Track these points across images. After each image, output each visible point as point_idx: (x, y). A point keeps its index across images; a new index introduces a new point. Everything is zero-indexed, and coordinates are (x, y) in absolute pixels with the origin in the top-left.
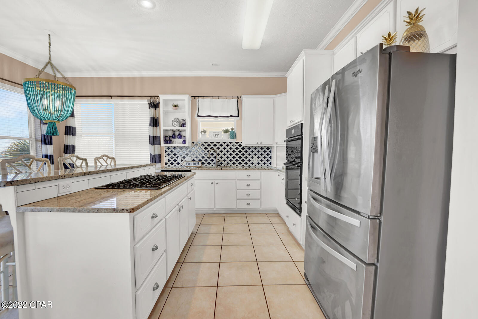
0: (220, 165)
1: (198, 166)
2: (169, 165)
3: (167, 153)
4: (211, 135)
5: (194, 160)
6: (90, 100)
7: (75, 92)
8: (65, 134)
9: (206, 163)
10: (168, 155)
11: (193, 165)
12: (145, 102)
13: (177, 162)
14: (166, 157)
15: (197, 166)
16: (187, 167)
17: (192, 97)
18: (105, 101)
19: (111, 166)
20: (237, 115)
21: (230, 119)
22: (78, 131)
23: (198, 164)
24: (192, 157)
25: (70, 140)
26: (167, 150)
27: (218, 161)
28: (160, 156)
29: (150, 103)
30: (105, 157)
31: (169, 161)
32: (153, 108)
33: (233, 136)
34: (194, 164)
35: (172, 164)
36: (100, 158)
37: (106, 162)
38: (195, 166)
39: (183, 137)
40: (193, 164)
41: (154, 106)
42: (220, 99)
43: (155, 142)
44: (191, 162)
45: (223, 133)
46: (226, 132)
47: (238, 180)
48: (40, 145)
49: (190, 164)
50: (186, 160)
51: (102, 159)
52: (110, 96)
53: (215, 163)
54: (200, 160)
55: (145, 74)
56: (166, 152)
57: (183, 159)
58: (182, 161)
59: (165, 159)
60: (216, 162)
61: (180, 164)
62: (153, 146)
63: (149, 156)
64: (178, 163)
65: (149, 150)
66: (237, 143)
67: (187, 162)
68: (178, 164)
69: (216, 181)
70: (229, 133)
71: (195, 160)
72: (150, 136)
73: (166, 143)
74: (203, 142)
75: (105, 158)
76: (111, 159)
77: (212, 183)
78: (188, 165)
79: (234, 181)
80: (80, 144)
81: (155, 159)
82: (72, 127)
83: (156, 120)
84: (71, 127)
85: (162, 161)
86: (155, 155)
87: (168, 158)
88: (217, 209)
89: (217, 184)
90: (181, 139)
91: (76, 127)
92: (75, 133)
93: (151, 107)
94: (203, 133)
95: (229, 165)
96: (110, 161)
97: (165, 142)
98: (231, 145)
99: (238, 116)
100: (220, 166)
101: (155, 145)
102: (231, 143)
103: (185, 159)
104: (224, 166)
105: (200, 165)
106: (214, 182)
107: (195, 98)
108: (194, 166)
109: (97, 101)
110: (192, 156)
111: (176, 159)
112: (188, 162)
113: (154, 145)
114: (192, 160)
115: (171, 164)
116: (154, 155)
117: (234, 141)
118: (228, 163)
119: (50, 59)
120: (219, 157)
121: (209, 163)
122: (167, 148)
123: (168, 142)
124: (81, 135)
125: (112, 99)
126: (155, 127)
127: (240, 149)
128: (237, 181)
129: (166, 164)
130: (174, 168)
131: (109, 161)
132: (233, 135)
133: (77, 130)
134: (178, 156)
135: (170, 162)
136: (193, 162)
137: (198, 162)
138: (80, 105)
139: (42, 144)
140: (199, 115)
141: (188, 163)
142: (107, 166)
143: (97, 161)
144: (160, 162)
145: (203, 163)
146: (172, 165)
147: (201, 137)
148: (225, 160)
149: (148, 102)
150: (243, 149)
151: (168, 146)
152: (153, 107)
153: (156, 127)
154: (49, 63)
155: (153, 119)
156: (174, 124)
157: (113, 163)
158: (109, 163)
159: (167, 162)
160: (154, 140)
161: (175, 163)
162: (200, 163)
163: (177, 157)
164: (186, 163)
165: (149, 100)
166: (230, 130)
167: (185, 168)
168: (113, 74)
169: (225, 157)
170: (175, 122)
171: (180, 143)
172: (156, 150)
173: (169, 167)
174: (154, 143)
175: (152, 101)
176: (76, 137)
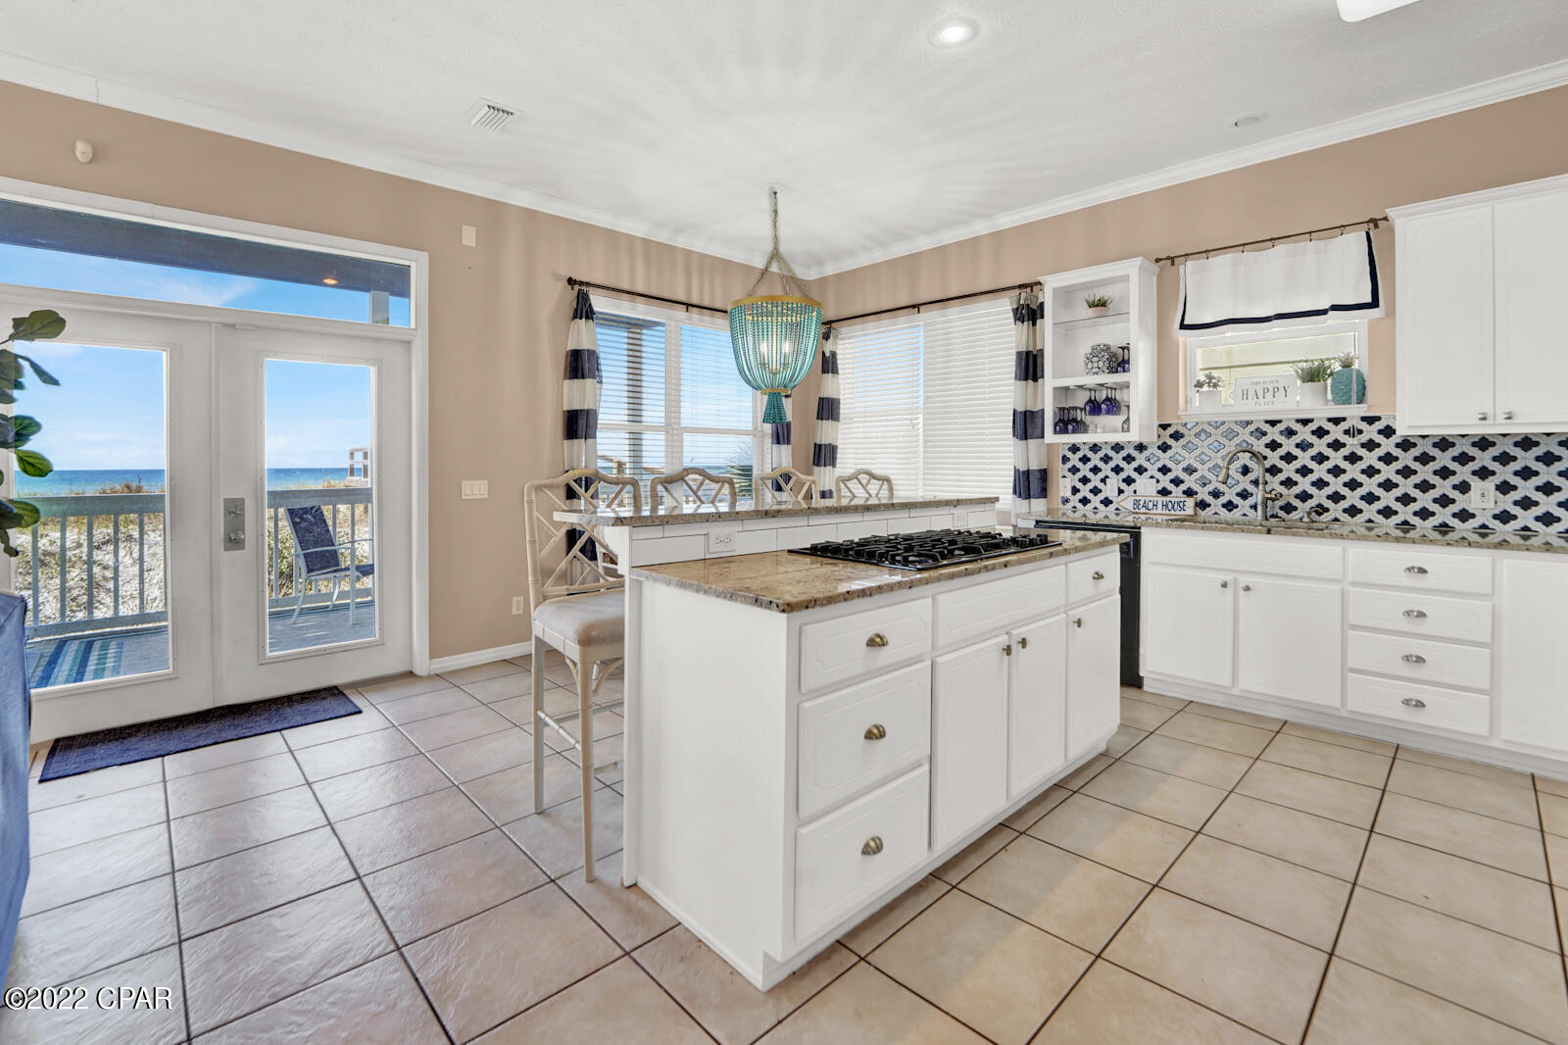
0: (1282, 513)
1: (1182, 513)
2: (1074, 507)
3: (1069, 465)
4: (1245, 395)
5: (1164, 492)
6: (871, 325)
7: (819, 313)
8: (818, 418)
9: (1216, 505)
10: (1074, 470)
11: (1160, 511)
12: (1005, 306)
13: (1101, 496)
14: (1065, 477)
15: (1178, 513)
16: (1137, 516)
17: (1158, 260)
18: (903, 320)
19: (879, 499)
20: (1368, 299)
21: (1330, 322)
22: (844, 410)
23: (1182, 506)
24: (1158, 482)
25: (826, 432)
26: (1069, 455)
27: (1273, 500)
28: (1044, 474)
29: (1017, 309)
30: (865, 476)
31: (1075, 491)
32: (1026, 323)
33: (1350, 390)
34: (1167, 506)
35: (1085, 501)
36: (850, 479)
37: (864, 487)
38: (1167, 512)
39: (1124, 409)
40: (1160, 506)
41: (1029, 314)
42: (1281, 248)
43: (1029, 430)
44: (1157, 499)
45: (1299, 382)
46: (1313, 375)
47: (1354, 584)
48: (770, 445)
49: (1150, 506)
50: (1135, 492)
51: (855, 481)
52: (913, 306)
53: (1254, 507)
54: (1189, 493)
55: (1006, 221)
56: (1065, 459)
57: (1124, 486)
58: (1121, 491)
59: (1062, 485)
60: (1259, 502)
61: (1111, 502)
62: (1024, 442)
63: (1013, 473)
64: (1106, 498)
65: (1012, 454)
66: (1370, 420)
67: (1138, 498)
68: (1107, 502)
69: (1244, 580)
70: (1329, 381)
71: (1170, 493)
72: (1015, 411)
73: (1061, 432)
74: (1203, 423)
75: (864, 478)
76: (879, 480)
77: (1224, 585)
78: (1143, 510)
79: (1337, 587)
80: (849, 441)
81: (1031, 484)
82: (832, 399)
83: (1035, 357)
84: (828, 399)
85: (1051, 491)
86: (1027, 473)
87: (1073, 480)
88: (1245, 695)
89: (1247, 589)
90: (1119, 414)
91: (841, 397)
92: (838, 414)
93: (1019, 320)
94: (1205, 388)
95: (1326, 517)
96: (878, 487)
97: (1058, 428)
98: (1336, 433)
99: (1374, 303)
100: (1278, 517)
101: (1029, 441)
102: (1336, 421)
103: (1133, 486)
104: (1301, 519)
105: (1190, 511)
106: (1235, 579)
107: (1173, 264)
108: (1164, 512)
109: (885, 322)
110: (1159, 475)
111: (1101, 486)
112: (1143, 499)
113: (1026, 439)
114: (1159, 492)
115: (1080, 501)
116: (1024, 472)
117: (1353, 412)
118: (1321, 510)
119: (776, 248)
120: (1274, 482)
121: (1230, 506)
122: (1069, 449)
123: (1070, 427)
124: (851, 419)
125: (919, 312)
126: (1030, 382)
127: (1388, 445)
128: (1351, 589)
129: (1066, 501)
130: (1093, 519)
131: (874, 487)
132: (1351, 385)
133: (841, 406)
134: (1107, 477)
135: (1079, 496)
136: (1161, 499)
137: (1184, 498)
138: (850, 341)
139: (772, 443)
140: (1186, 322)
141: (1142, 503)
142: (867, 499)
143: (842, 486)
144: (1044, 493)
145: (1202, 505)
146: (1085, 505)
147: (1197, 404)
148: (1304, 497)
149: (1012, 304)
150: (1406, 445)
151: (1072, 442)
152: (1026, 318)
153: (1035, 380)
154: (775, 255)
155: (1024, 357)
156: (1090, 364)
157: (884, 493)
158: (873, 492)
159: (1068, 494)
160: (1026, 424)
161: (1096, 500)
162: (1190, 502)
163: (1103, 481)
164: (1136, 503)
165: (1015, 299)
166: (1337, 367)
167: (1130, 518)
168: (924, 244)
169: (1304, 484)
170: (1096, 359)
171: (1115, 431)
172: (1033, 455)
173: (1074, 512)
174: (1026, 432)
175: (1022, 302)
176: (840, 425)
